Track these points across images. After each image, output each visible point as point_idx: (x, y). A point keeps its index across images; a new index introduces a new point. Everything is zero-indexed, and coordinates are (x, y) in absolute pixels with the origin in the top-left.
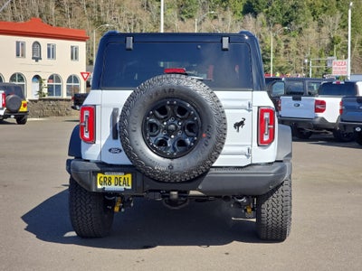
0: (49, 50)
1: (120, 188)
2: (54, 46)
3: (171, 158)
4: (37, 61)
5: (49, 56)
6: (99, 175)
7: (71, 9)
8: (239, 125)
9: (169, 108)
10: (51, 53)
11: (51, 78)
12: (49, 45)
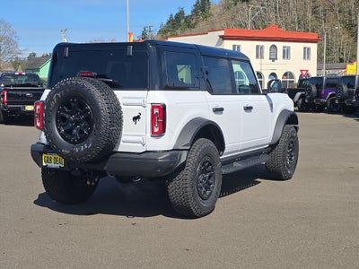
0: (284, 51)
1: (57, 166)
2: (289, 48)
3: (74, 143)
4: (273, 61)
5: (284, 57)
6: (44, 155)
7: (325, 15)
8: (136, 118)
9: (73, 105)
10: (286, 54)
11: (286, 74)
12: (284, 47)
